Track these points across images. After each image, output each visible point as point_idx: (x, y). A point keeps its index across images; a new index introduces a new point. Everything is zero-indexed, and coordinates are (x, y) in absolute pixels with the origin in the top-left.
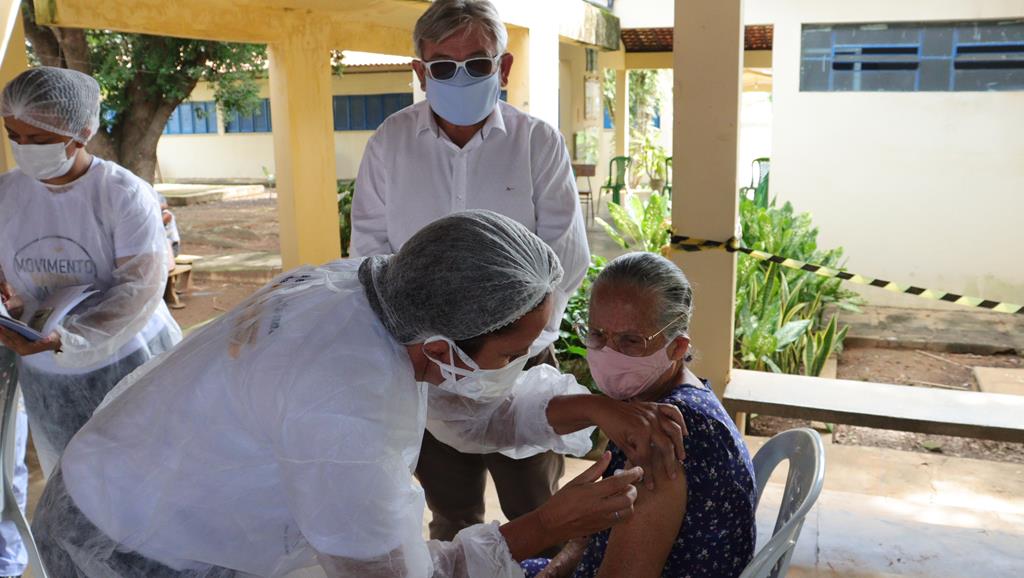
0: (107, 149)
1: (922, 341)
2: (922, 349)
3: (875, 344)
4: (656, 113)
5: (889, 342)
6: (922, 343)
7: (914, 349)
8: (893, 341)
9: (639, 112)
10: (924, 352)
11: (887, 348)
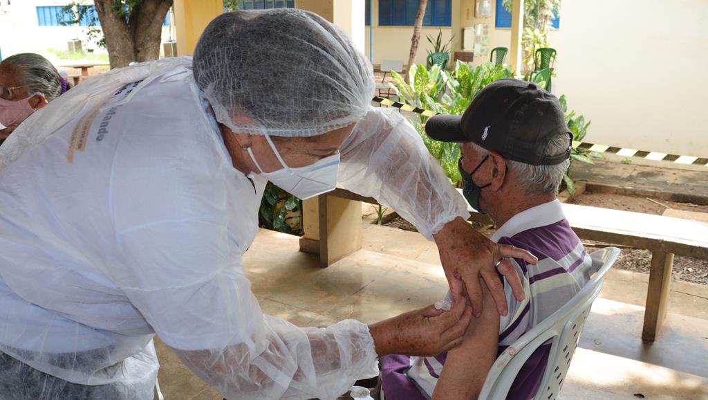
0: (124, 33)
1: (653, 190)
2: (652, 198)
3: (615, 191)
4: (556, 15)
5: (625, 190)
6: (652, 192)
7: (645, 197)
8: (629, 190)
9: (539, 14)
10: (652, 200)
11: (625, 195)
